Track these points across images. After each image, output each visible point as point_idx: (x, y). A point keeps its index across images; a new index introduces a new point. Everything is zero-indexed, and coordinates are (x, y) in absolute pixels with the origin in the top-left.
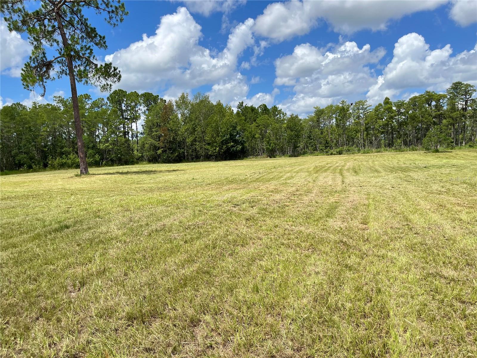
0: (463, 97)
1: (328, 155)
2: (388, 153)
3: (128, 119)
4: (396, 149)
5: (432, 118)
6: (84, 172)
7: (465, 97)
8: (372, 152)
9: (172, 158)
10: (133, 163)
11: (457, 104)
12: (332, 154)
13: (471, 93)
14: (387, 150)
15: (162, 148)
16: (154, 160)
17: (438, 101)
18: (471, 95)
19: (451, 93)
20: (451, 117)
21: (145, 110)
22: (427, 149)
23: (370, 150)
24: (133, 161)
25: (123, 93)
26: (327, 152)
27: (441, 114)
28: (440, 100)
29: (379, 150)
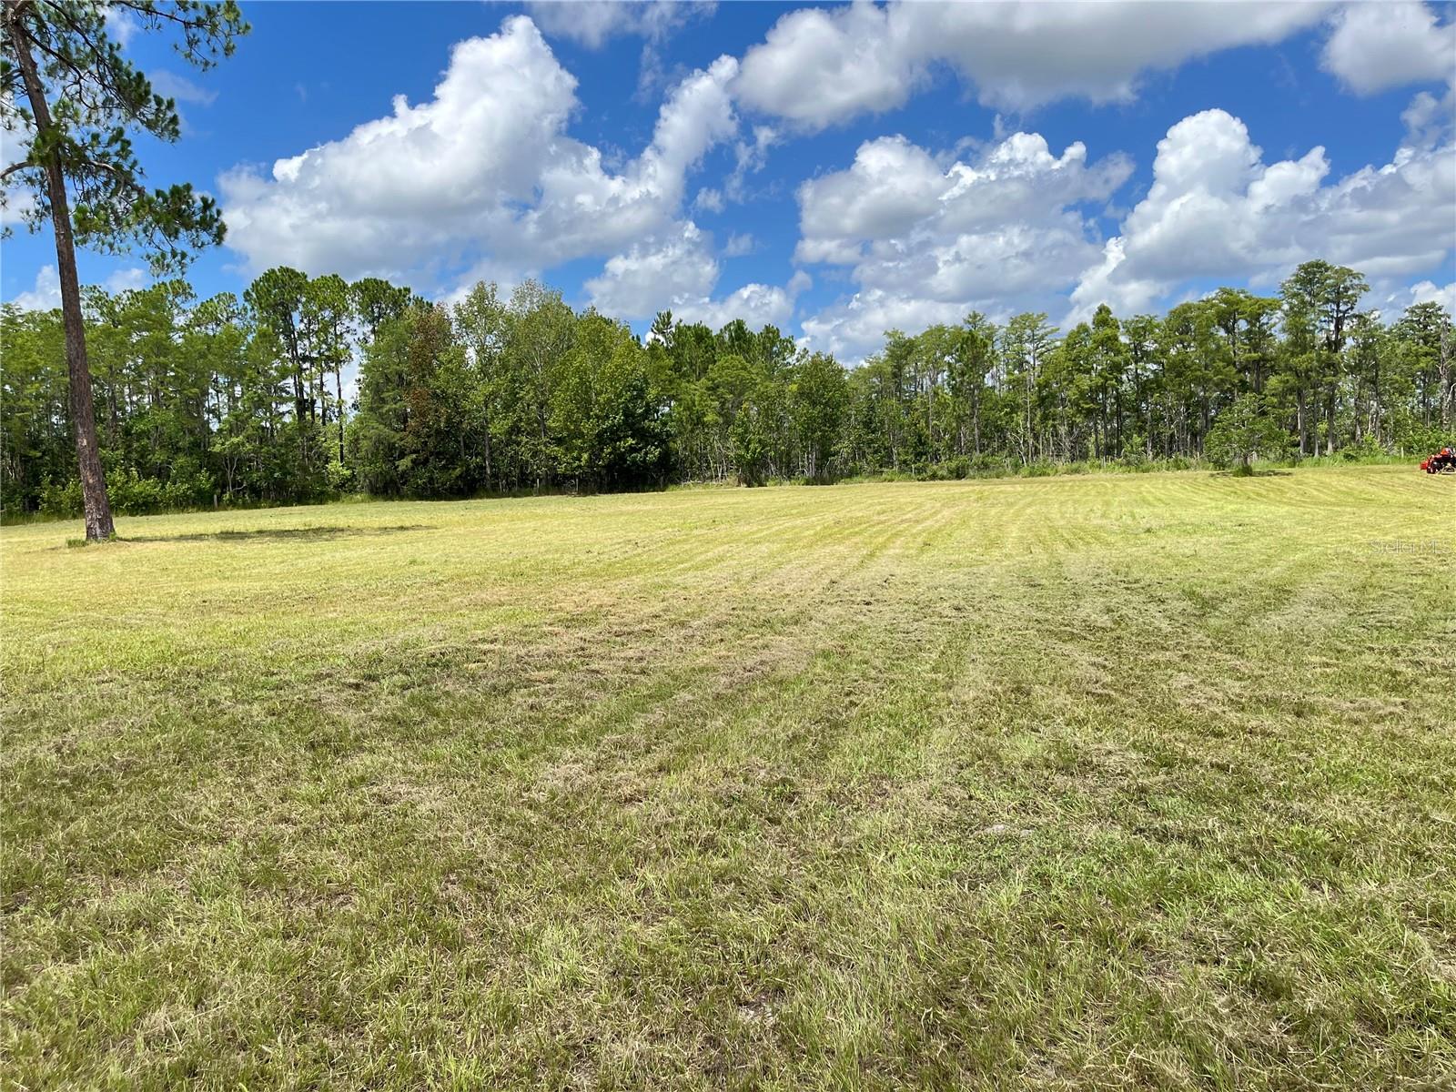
0: (1328, 307)
1: (923, 480)
2: (1103, 476)
3: (312, 361)
4: (1128, 463)
5: (1235, 370)
6: (98, 531)
7: (1335, 307)
8: (1057, 471)
9: (444, 484)
10: (321, 498)
11: (1311, 328)
12: (934, 477)
13: (1353, 295)
14: (1100, 467)
15: (414, 452)
16: (388, 488)
17: (1254, 318)
18: (1352, 303)
19: (1295, 295)
20: (1291, 369)
21: (364, 334)
22: (1220, 465)
23: (1049, 465)
24: (322, 493)
25: (295, 280)
26: (919, 471)
27: (1264, 359)
28: (1260, 315)
29: (1075, 465)
